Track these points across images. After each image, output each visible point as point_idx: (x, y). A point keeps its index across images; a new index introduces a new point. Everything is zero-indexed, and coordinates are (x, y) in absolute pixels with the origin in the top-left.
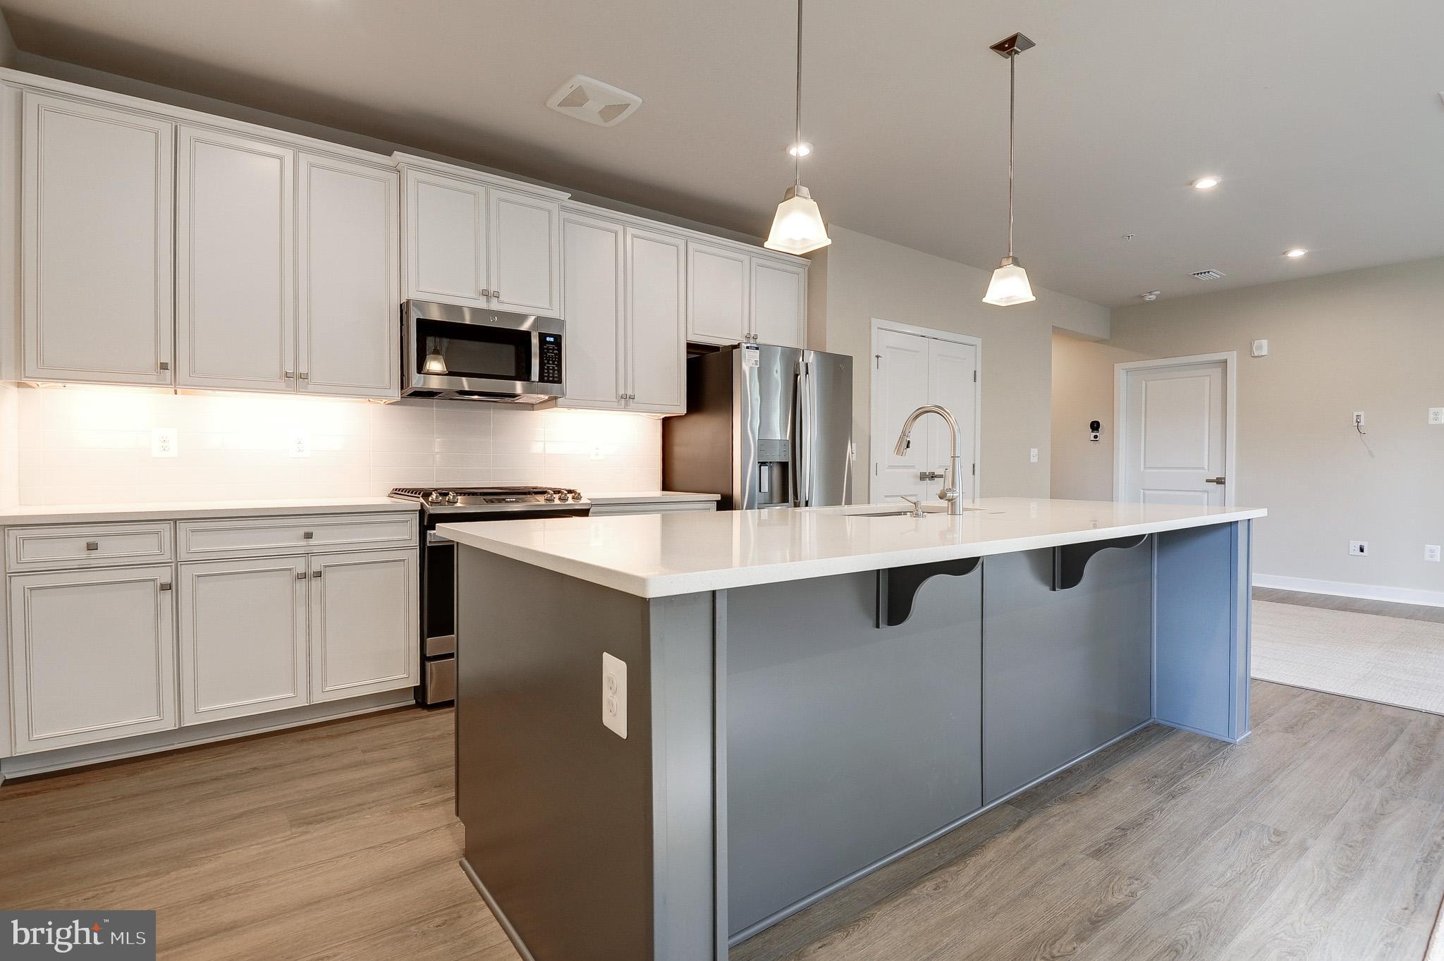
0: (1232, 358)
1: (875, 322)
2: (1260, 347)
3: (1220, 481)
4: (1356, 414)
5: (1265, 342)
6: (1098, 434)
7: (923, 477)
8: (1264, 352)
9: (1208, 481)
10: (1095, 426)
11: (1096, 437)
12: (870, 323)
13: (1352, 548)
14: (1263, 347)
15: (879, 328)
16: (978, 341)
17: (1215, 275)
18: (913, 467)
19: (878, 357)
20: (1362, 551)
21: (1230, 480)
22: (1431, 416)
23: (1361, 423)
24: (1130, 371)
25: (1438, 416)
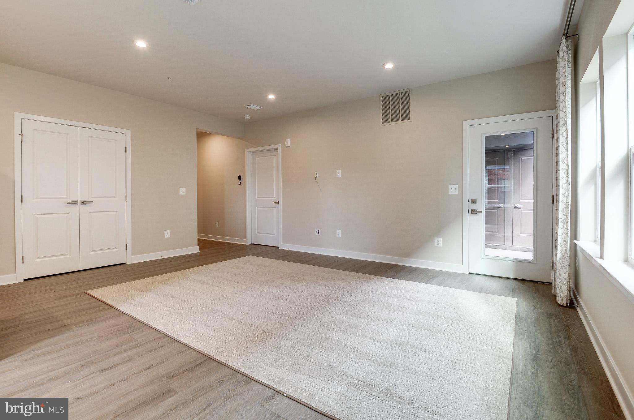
0: (280, 146)
1: (19, 115)
2: (287, 143)
3: (278, 203)
4: (316, 173)
5: (289, 140)
6: (241, 182)
7: (74, 203)
8: (289, 145)
9: (274, 203)
10: (240, 178)
11: (240, 183)
12: (14, 115)
13: (316, 232)
14: (289, 142)
15: (23, 119)
16: (128, 132)
17: (255, 107)
19: (21, 135)
20: (318, 233)
21: (280, 203)
22: (337, 174)
23: (317, 177)
24: (252, 153)
25: (339, 174)
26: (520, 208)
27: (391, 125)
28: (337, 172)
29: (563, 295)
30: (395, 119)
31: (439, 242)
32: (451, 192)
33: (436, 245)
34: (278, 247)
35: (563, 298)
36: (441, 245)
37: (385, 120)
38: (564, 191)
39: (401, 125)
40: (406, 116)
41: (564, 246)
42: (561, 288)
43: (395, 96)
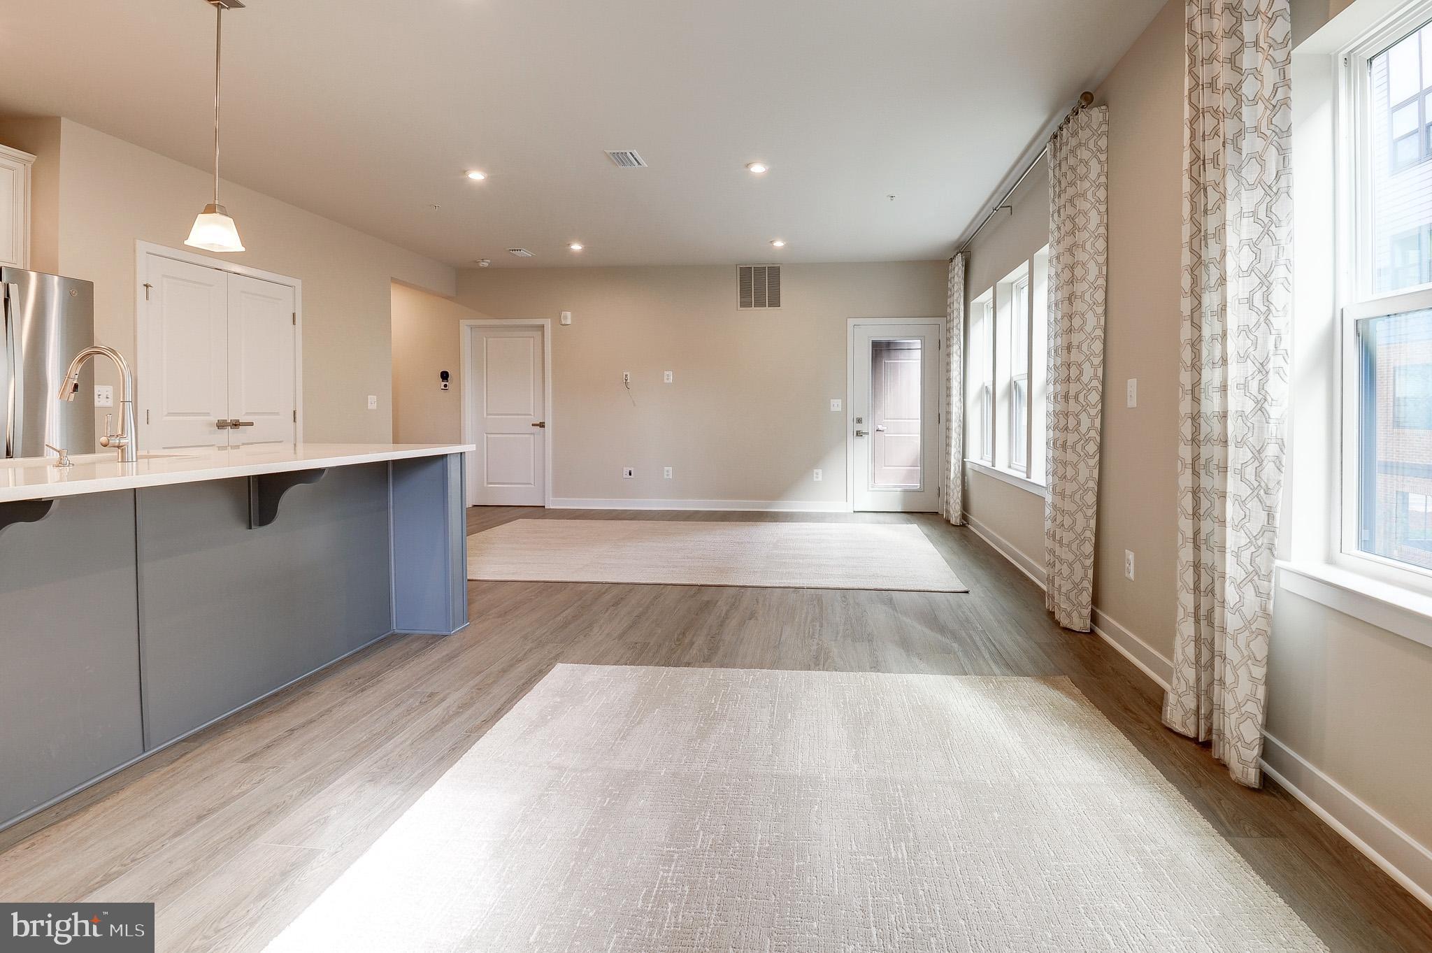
0: (548, 324)
1: (142, 246)
2: (566, 318)
3: (542, 425)
4: (625, 374)
5: (569, 314)
6: (447, 383)
7: (221, 425)
8: (569, 322)
9: (533, 425)
10: (445, 376)
11: (445, 386)
12: (135, 245)
13: (624, 473)
14: (568, 317)
15: (147, 253)
16: (298, 283)
17: (525, 253)
18: (208, 414)
19: (147, 286)
20: (630, 474)
21: (549, 424)
22: (666, 377)
23: (628, 381)
24: (472, 328)
25: (669, 377)
26: (883, 431)
27: (754, 311)
28: (665, 375)
29: (956, 515)
30: (760, 303)
31: (818, 475)
32: (833, 409)
33: (815, 479)
34: (544, 507)
35: (956, 518)
36: (820, 479)
37: (745, 304)
38: (957, 410)
39: (766, 313)
40: (775, 302)
41: (957, 465)
42: (955, 508)
43: (760, 271)
